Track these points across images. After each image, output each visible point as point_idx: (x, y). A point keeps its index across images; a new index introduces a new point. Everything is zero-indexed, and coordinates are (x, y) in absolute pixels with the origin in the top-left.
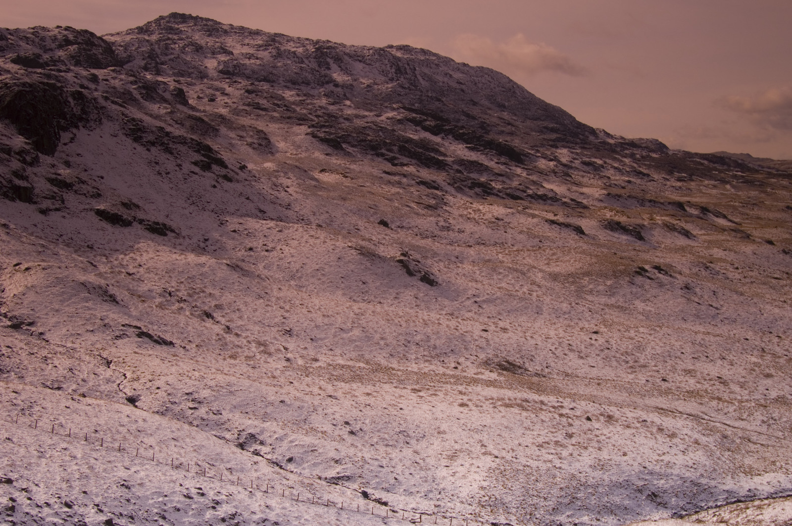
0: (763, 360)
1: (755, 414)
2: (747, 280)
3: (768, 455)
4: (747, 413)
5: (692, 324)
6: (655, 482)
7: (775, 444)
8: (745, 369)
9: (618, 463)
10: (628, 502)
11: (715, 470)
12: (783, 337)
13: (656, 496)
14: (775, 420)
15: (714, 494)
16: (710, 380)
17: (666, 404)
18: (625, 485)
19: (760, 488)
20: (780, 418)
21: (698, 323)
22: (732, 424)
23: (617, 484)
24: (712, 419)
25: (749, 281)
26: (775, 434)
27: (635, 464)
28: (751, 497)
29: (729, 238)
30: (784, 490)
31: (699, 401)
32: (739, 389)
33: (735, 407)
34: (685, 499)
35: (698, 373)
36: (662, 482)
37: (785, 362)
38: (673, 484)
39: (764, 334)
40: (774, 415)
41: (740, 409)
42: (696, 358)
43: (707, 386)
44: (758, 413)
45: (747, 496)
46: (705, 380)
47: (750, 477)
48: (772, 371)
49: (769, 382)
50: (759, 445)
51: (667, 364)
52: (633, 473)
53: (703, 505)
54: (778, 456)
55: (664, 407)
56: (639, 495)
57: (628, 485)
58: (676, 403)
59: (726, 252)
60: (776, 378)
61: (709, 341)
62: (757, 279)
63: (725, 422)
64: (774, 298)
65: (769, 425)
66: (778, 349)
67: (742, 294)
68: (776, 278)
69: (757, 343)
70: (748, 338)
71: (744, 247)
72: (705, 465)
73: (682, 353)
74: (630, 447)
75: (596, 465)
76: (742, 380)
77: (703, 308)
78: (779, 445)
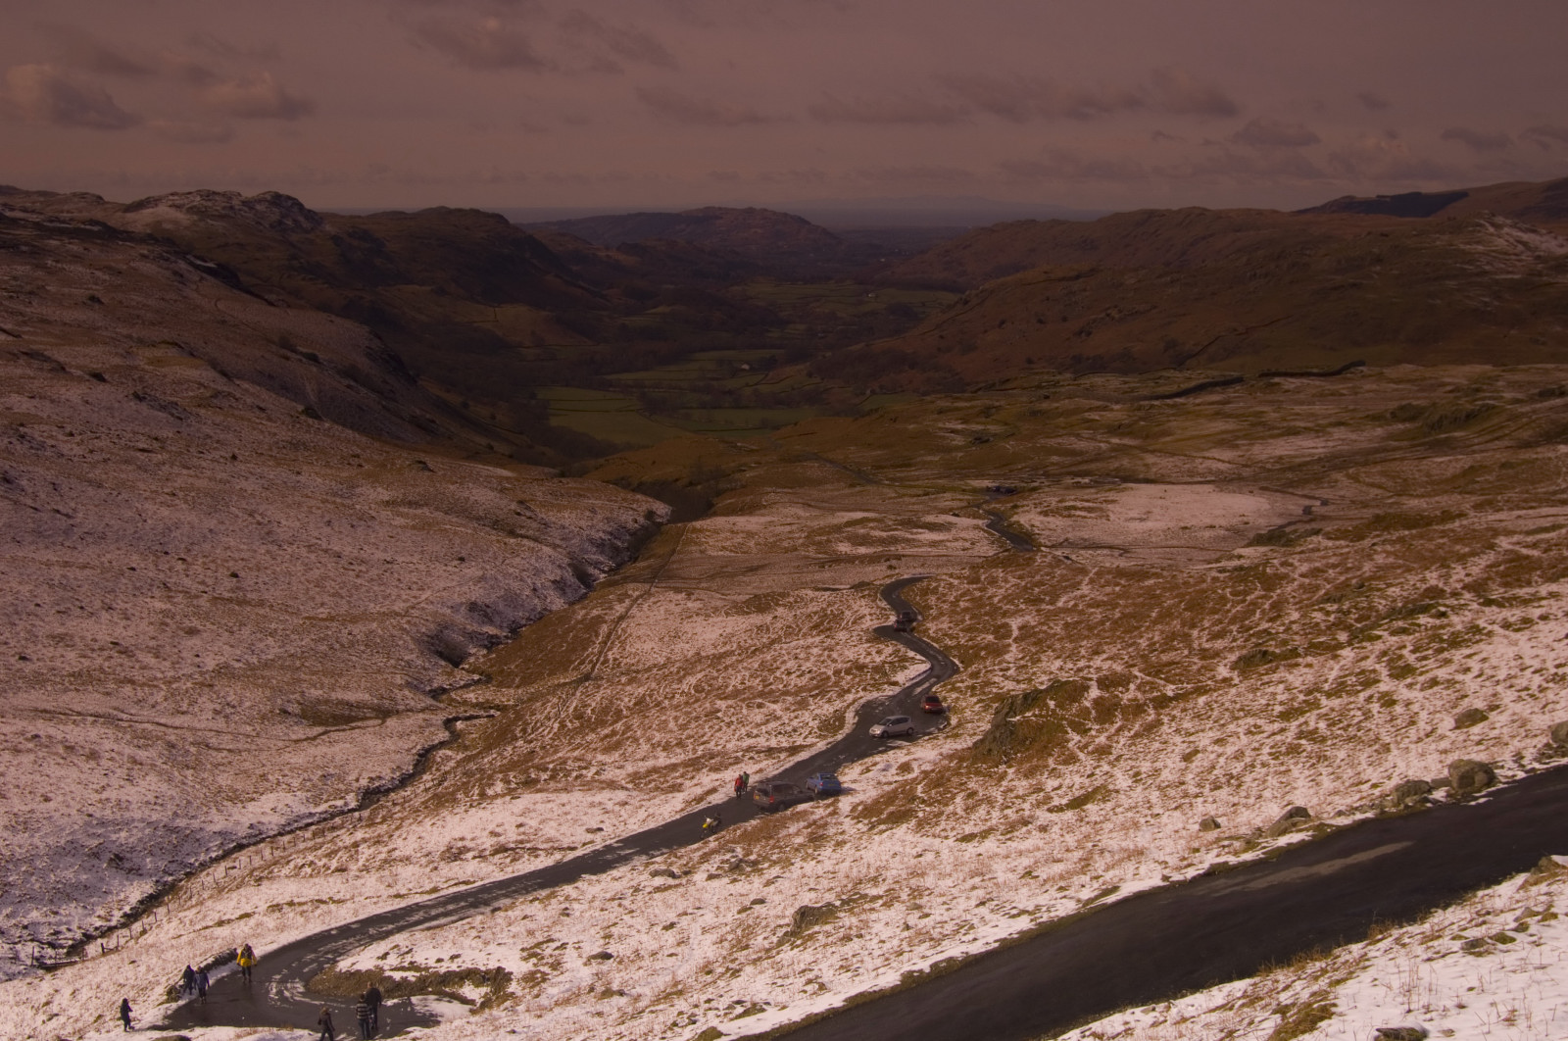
0: (174, 604)
1: (200, 701)
2: (97, 457)
3: (247, 765)
4: (187, 701)
5: (33, 547)
6: (114, 837)
7: (247, 746)
8: (152, 624)
9: (46, 815)
10: (85, 877)
11: (189, 802)
12: (189, 559)
13: (121, 859)
14: (234, 707)
15: (202, 841)
16: (102, 649)
17: (48, 701)
18: (71, 849)
19: (264, 819)
20: (241, 703)
21: (41, 545)
22: (169, 723)
23: (59, 850)
24: (136, 718)
25: (101, 459)
26: (241, 731)
27: (74, 812)
28: (256, 836)
29: (29, 372)
30: (300, 817)
31: (101, 690)
32: (153, 660)
33: (163, 693)
34: (164, 857)
35: (77, 640)
36: (123, 834)
37: (208, 604)
38: (140, 835)
39: (158, 557)
40: (229, 699)
41: (172, 694)
42: (64, 613)
43: (99, 661)
44: (204, 699)
45: (250, 836)
46: (93, 650)
47: (240, 805)
48: (196, 623)
49: (195, 642)
50: (225, 753)
51: (18, 629)
52: (76, 827)
53: (192, 860)
54: (264, 765)
55: (48, 708)
56: (96, 862)
57: (75, 848)
58: (66, 697)
59: (35, 402)
60: (205, 635)
61: (75, 579)
62: (112, 453)
63: (157, 720)
64: (153, 488)
65: (226, 717)
66: (187, 582)
67: (100, 486)
68: (143, 450)
69: (151, 574)
70: (134, 566)
71: (63, 391)
72: (172, 798)
73: (38, 605)
74: (44, 784)
75: (13, 823)
76: (153, 643)
77: (45, 516)
78: (254, 747)
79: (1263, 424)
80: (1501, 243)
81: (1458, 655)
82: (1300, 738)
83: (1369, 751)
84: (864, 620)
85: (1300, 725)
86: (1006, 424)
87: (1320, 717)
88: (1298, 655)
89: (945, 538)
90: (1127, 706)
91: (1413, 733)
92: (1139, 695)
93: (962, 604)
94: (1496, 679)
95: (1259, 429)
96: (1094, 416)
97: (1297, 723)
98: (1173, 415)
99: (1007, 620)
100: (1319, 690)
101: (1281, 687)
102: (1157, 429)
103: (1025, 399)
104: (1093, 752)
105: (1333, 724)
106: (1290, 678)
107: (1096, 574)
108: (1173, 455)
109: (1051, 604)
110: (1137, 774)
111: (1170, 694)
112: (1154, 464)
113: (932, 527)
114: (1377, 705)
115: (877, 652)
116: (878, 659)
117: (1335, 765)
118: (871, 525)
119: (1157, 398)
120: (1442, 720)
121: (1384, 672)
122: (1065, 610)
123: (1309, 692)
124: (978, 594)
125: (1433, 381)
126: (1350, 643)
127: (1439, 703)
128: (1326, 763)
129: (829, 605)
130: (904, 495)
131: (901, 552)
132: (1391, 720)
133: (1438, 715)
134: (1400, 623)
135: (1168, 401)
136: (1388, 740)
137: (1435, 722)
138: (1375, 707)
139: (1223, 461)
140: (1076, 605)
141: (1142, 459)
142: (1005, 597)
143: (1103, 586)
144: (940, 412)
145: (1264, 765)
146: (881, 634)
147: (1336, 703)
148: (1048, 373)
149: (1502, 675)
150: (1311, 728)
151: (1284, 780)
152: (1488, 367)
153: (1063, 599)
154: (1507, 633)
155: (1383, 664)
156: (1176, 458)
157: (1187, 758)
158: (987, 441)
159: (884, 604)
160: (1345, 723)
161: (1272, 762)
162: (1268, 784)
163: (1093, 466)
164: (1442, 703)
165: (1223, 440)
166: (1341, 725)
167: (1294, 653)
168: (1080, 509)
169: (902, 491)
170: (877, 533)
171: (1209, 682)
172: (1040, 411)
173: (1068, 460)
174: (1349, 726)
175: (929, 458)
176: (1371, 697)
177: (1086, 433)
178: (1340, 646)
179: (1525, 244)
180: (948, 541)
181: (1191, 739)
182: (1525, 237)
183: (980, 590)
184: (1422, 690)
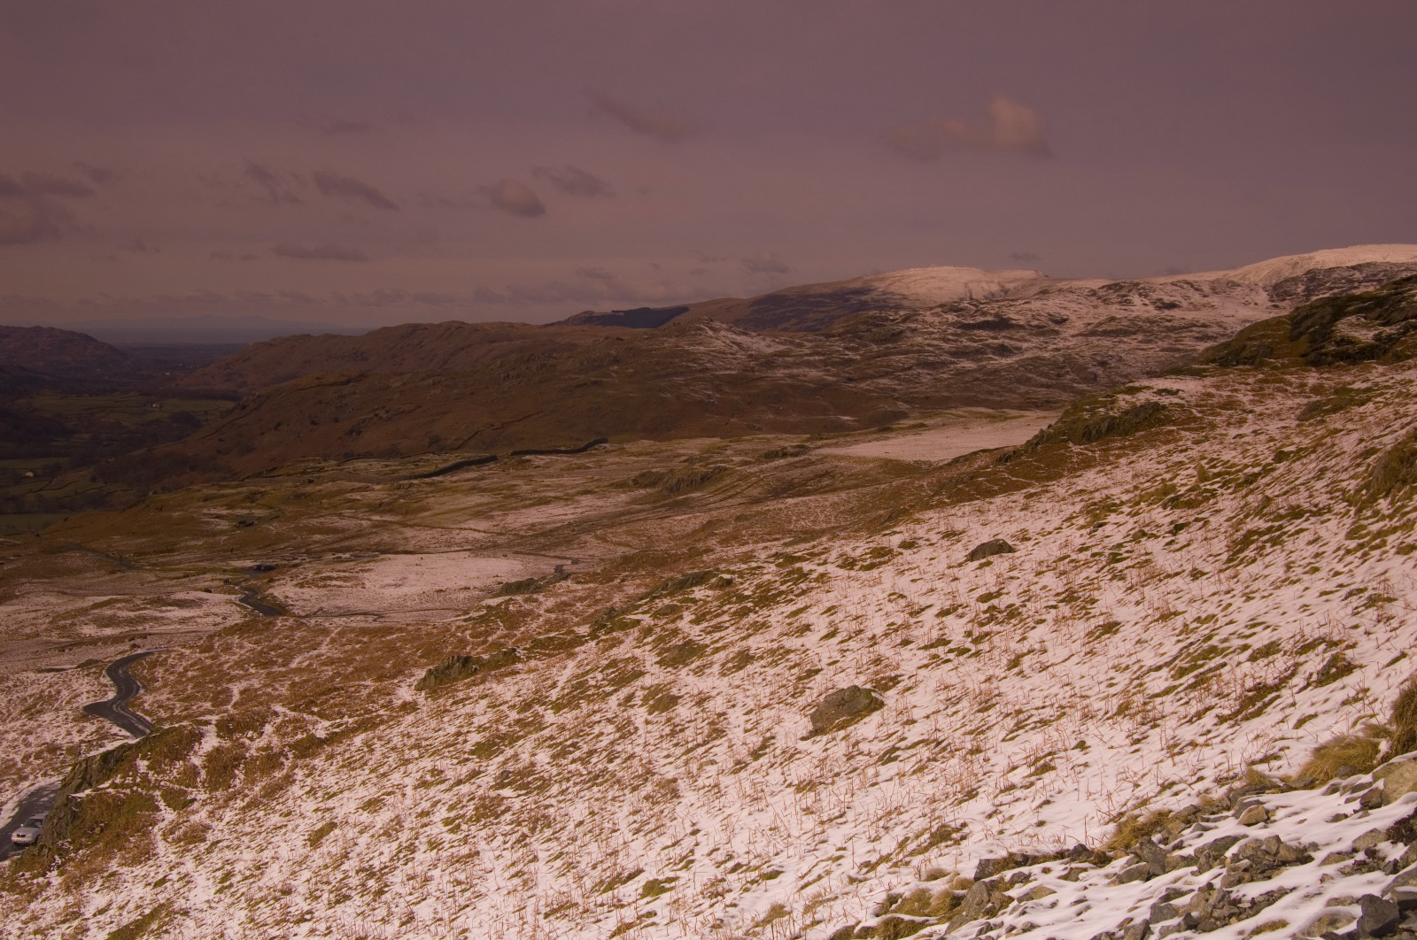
79: (515, 496)
80: (718, 344)
81: (777, 616)
82: (502, 786)
83: (631, 799)
84: (79, 699)
85: (505, 762)
86: (271, 508)
87: (539, 744)
88: (519, 660)
89: (195, 614)
90: (254, 759)
91: (720, 750)
92: (275, 741)
93: (190, 674)
94: (869, 634)
95: (511, 500)
96: (357, 496)
97: (501, 759)
98: (431, 492)
99: (230, 686)
100: (541, 701)
101: (484, 703)
102: (415, 505)
103: (290, 484)
104: (179, 840)
105: (563, 753)
106: (498, 688)
107: (339, 633)
108: (432, 528)
109: (284, 666)
110: (228, 875)
111: (321, 734)
112: (413, 537)
113: (181, 604)
114: (644, 709)
115: (78, 732)
116: (77, 739)
117: (564, 836)
118: (119, 605)
119: (416, 477)
120: (779, 721)
121: (649, 658)
122: (298, 671)
123: (526, 706)
124: (209, 662)
125: (669, 453)
126: (593, 636)
127: (764, 693)
128: (548, 833)
129: (51, 686)
130: (164, 578)
131: (148, 630)
132: (673, 733)
133: (766, 713)
134: (667, 601)
135: (427, 480)
136: (670, 772)
137: (765, 724)
138: (639, 714)
139: (479, 531)
140: (311, 665)
141: (401, 533)
142: (236, 663)
143: (344, 645)
144: (206, 500)
145: (434, 845)
146: (93, 711)
147: (568, 717)
148: (313, 461)
149: (877, 626)
150: (520, 766)
151: (462, 877)
152: (717, 440)
153: (297, 660)
154: (853, 573)
155: (648, 648)
156: (434, 531)
157: (316, 839)
158: (252, 524)
159: (106, 680)
160: (585, 748)
161: (448, 837)
162: (432, 887)
163: (354, 542)
164: (768, 690)
165: (479, 512)
166: (577, 754)
167: (511, 657)
168: (336, 579)
169: (163, 575)
170: (124, 614)
171: (381, 712)
172: (304, 494)
173: (331, 537)
174: (591, 753)
175: (193, 543)
176: (630, 697)
177: (347, 512)
178: (579, 641)
179: (738, 344)
180: (199, 617)
181: (330, 804)
182: (739, 339)
183: (213, 658)
184: (724, 675)
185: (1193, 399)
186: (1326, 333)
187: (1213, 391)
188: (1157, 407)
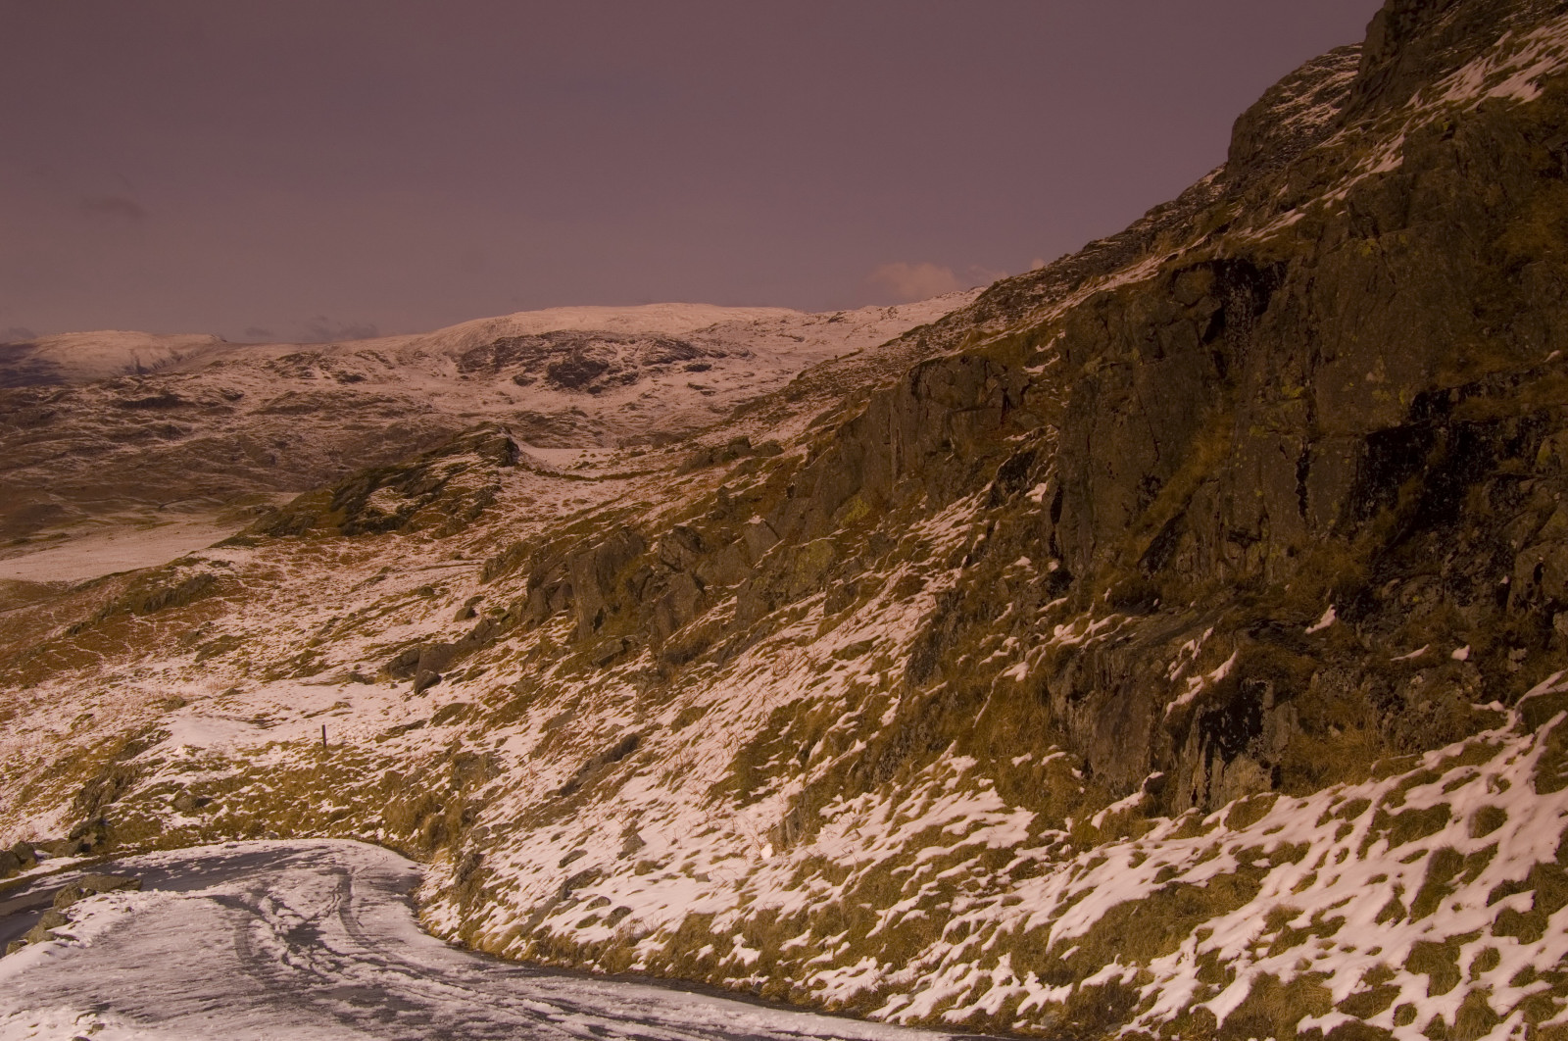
185: (241, 571)
186: (360, 504)
187: (259, 561)
188: (209, 579)
